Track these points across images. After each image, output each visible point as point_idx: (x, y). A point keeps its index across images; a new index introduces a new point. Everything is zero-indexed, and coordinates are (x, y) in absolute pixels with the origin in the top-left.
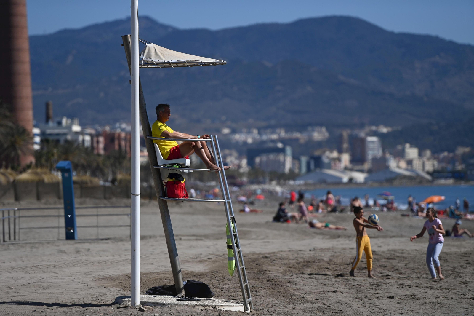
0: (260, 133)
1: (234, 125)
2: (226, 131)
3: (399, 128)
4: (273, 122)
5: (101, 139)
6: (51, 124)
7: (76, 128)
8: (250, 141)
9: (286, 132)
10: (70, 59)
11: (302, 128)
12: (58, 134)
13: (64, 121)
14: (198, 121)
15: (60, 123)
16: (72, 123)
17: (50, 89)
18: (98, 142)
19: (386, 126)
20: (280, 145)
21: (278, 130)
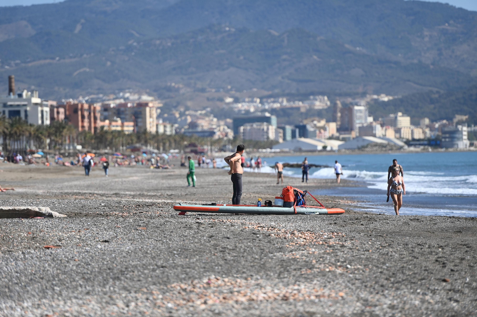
0: (261, 102)
1: (238, 94)
2: (229, 100)
3: (400, 97)
4: (277, 91)
5: (62, 110)
6: (12, 96)
7: (36, 100)
8: (252, 110)
9: (288, 101)
10: (79, 27)
11: (304, 97)
12: (18, 106)
13: (24, 94)
14: (203, 90)
15: (20, 95)
16: (32, 96)
17: (57, 58)
18: (58, 113)
19: (387, 95)
20: (267, 115)
21: (280, 100)
